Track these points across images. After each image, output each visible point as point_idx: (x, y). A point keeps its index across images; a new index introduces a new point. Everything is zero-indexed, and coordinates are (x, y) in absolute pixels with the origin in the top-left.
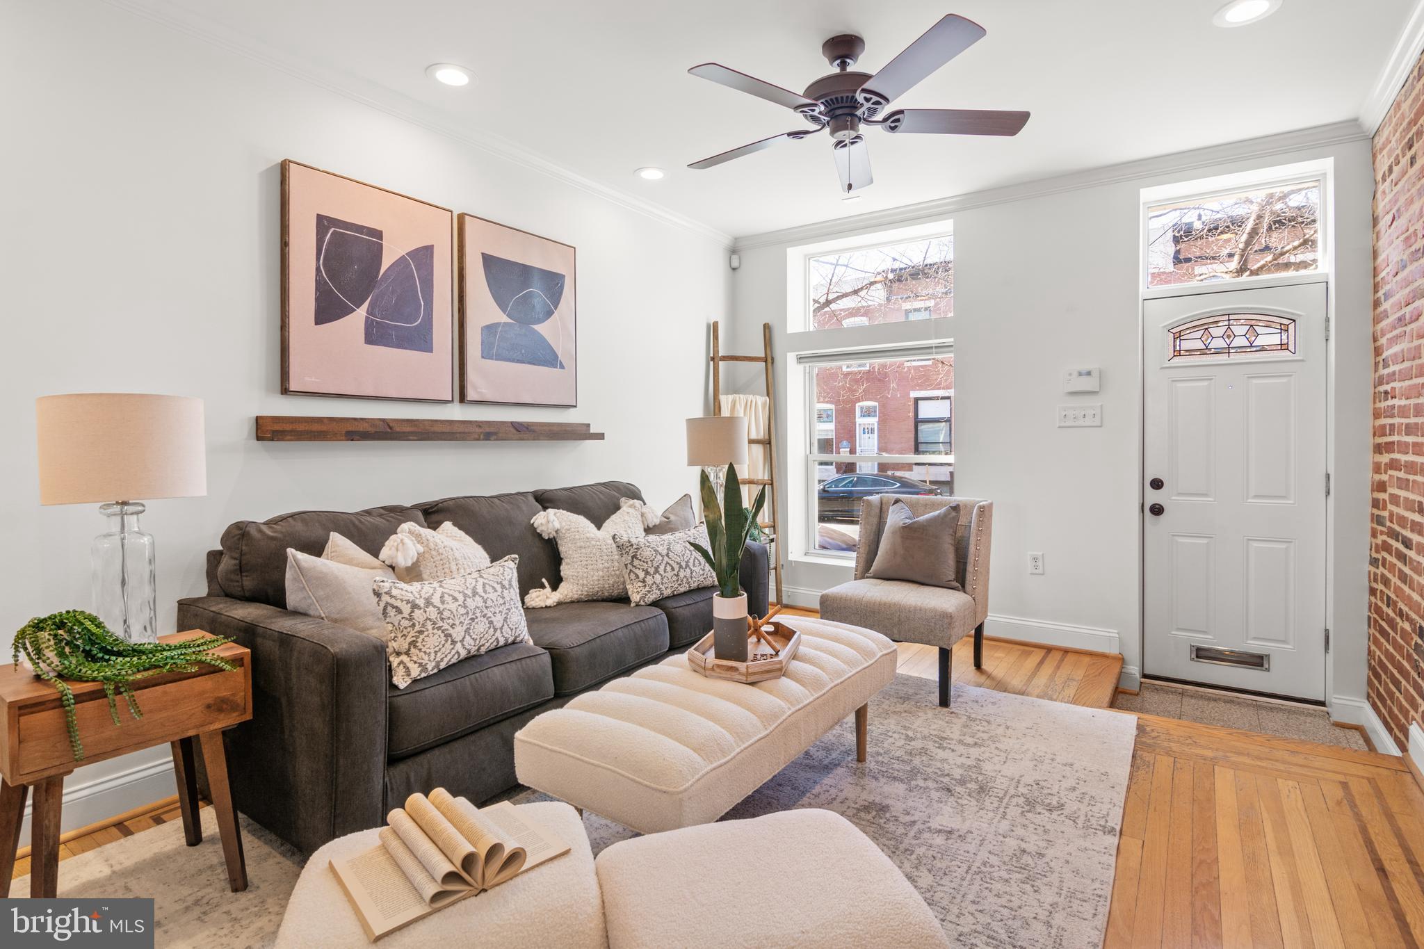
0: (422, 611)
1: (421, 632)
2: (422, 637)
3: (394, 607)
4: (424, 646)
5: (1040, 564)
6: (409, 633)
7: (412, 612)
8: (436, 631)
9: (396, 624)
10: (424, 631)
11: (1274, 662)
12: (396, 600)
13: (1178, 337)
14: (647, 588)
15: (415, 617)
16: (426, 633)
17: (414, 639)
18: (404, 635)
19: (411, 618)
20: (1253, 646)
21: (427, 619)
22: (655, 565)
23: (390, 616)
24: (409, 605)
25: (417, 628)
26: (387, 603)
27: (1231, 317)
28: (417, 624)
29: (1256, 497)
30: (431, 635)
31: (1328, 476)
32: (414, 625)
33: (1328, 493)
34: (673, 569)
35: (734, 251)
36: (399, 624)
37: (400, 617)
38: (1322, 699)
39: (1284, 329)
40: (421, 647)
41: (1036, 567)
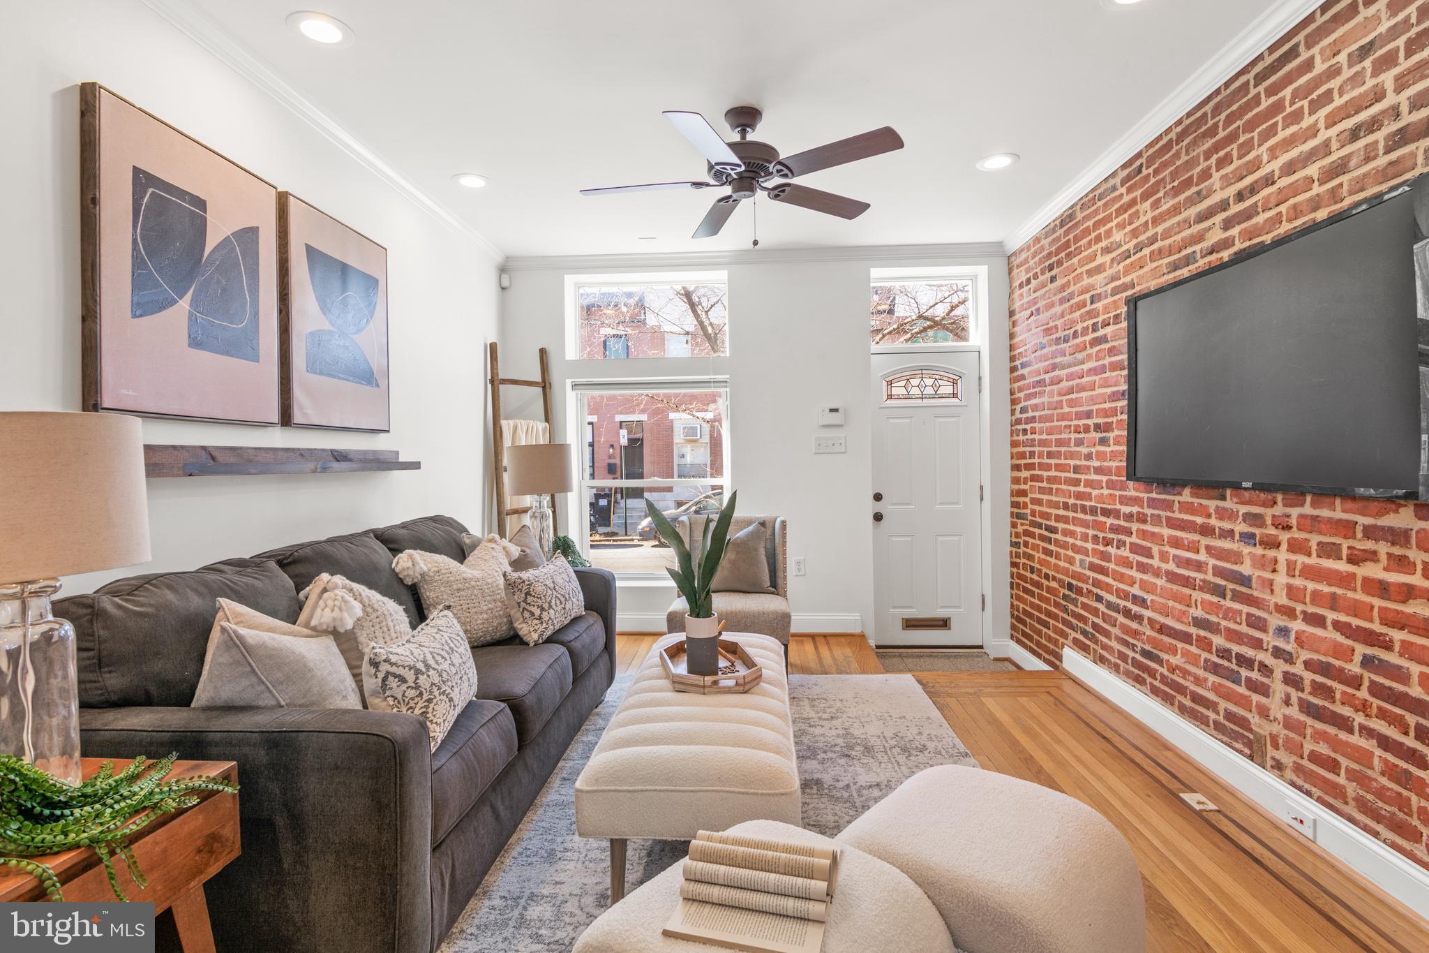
0: (425, 676)
1: (429, 701)
2: (431, 706)
3: (395, 676)
4: (434, 716)
5: (802, 567)
6: (416, 704)
7: (417, 679)
8: (442, 697)
9: (400, 697)
10: (432, 699)
11: (953, 624)
12: (398, 667)
13: (890, 383)
14: (544, 625)
15: (421, 684)
16: (435, 701)
17: (424, 710)
18: (411, 708)
19: (417, 687)
20: (940, 613)
21: (433, 684)
22: (548, 601)
23: (391, 689)
24: (412, 671)
25: (425, 697)
26: (388, 673)
27: (924, 372)
28: (424, 691)
29: (940, 504)
30: (439, 702)
31: (982, 488)
32: (421, 694)
33: (982, 499)
34: (561, 603)
35: (503, 270)
36: (403, 695)
37: (404, 687)
38: (981, 644)
39: (955, 383)
40: (432, 718)
41: (799, 570)
